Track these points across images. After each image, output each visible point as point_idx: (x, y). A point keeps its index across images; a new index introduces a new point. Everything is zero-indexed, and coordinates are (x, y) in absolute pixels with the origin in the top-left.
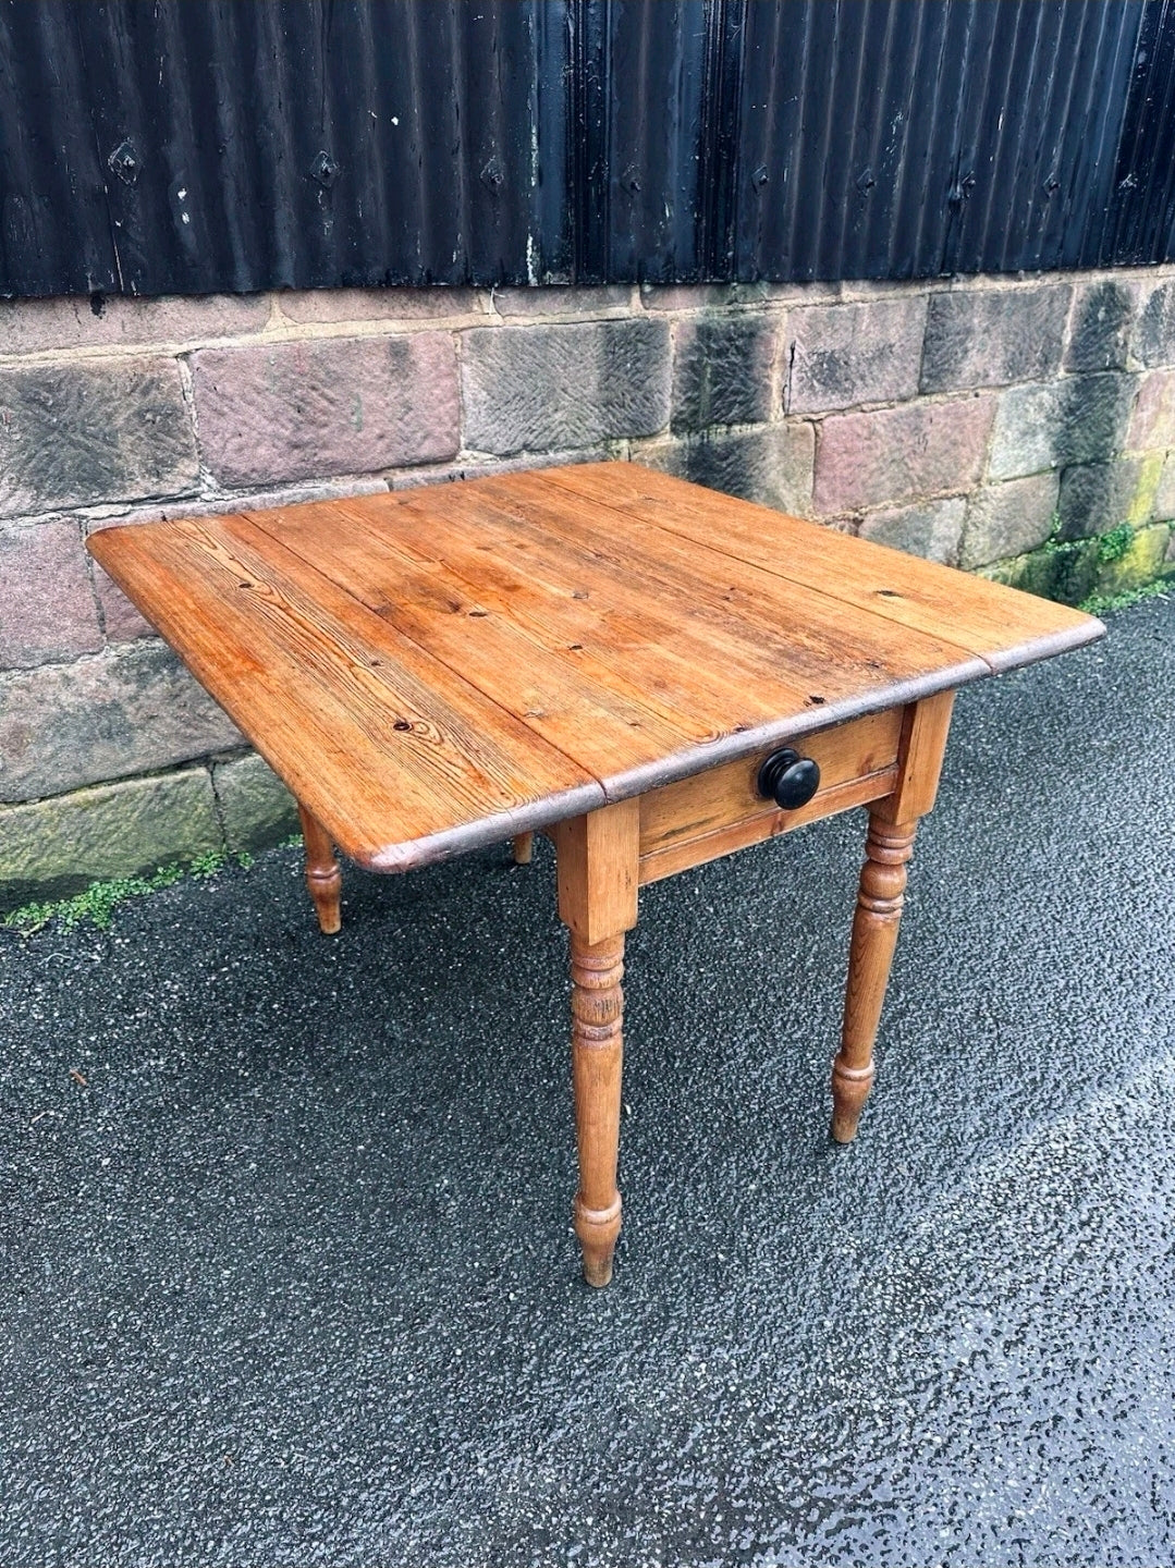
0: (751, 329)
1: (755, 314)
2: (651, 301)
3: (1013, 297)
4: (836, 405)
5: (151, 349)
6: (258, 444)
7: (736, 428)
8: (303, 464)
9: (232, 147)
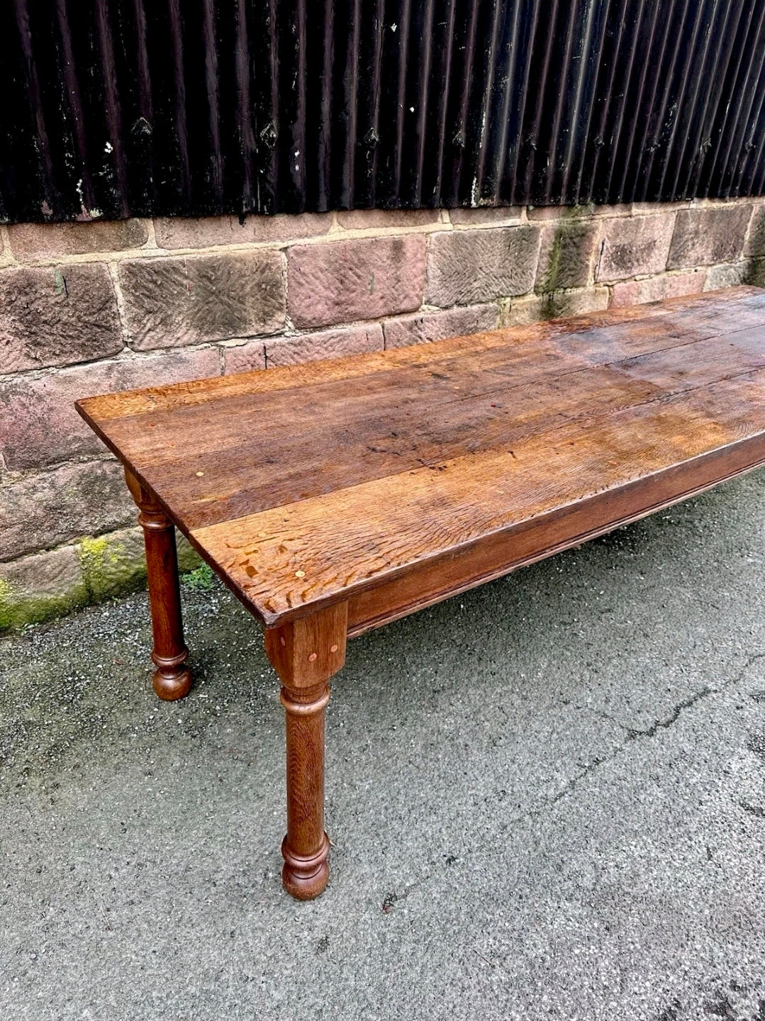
0: (583, 232)
1: (586, 222)
2: (533, 215)
3: (722, 212)
4: (622, 277)
5: (267, 245)
6: (319, 302)
7: (569, 290)
8: (340, 315)
9: (326, 125)
